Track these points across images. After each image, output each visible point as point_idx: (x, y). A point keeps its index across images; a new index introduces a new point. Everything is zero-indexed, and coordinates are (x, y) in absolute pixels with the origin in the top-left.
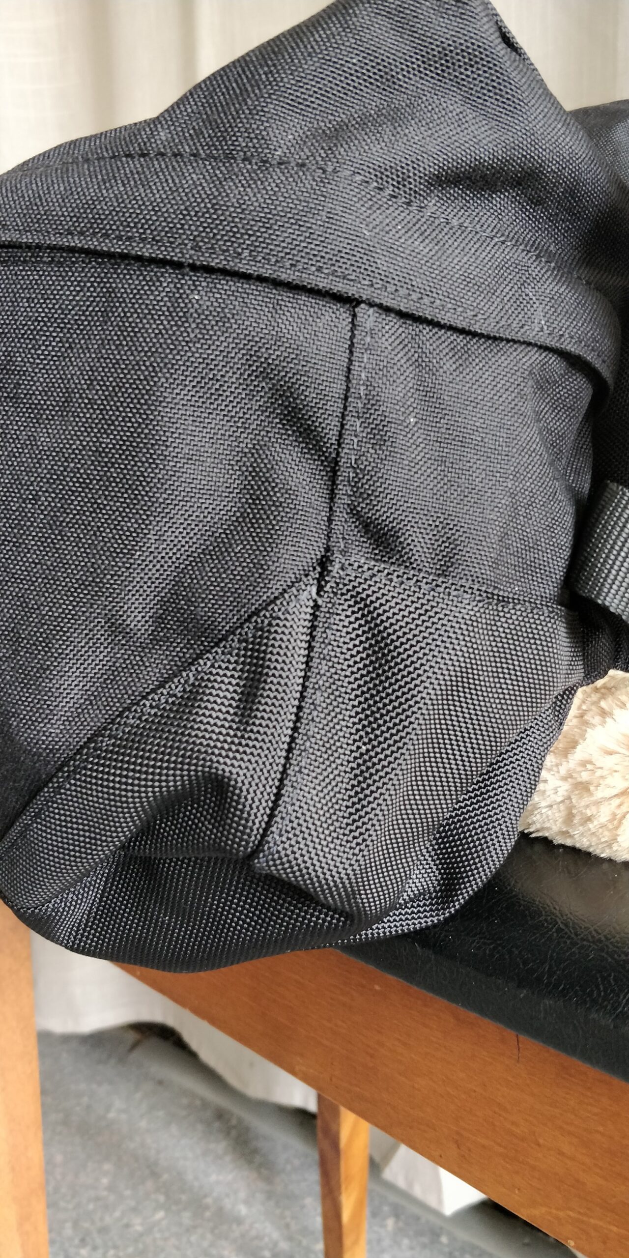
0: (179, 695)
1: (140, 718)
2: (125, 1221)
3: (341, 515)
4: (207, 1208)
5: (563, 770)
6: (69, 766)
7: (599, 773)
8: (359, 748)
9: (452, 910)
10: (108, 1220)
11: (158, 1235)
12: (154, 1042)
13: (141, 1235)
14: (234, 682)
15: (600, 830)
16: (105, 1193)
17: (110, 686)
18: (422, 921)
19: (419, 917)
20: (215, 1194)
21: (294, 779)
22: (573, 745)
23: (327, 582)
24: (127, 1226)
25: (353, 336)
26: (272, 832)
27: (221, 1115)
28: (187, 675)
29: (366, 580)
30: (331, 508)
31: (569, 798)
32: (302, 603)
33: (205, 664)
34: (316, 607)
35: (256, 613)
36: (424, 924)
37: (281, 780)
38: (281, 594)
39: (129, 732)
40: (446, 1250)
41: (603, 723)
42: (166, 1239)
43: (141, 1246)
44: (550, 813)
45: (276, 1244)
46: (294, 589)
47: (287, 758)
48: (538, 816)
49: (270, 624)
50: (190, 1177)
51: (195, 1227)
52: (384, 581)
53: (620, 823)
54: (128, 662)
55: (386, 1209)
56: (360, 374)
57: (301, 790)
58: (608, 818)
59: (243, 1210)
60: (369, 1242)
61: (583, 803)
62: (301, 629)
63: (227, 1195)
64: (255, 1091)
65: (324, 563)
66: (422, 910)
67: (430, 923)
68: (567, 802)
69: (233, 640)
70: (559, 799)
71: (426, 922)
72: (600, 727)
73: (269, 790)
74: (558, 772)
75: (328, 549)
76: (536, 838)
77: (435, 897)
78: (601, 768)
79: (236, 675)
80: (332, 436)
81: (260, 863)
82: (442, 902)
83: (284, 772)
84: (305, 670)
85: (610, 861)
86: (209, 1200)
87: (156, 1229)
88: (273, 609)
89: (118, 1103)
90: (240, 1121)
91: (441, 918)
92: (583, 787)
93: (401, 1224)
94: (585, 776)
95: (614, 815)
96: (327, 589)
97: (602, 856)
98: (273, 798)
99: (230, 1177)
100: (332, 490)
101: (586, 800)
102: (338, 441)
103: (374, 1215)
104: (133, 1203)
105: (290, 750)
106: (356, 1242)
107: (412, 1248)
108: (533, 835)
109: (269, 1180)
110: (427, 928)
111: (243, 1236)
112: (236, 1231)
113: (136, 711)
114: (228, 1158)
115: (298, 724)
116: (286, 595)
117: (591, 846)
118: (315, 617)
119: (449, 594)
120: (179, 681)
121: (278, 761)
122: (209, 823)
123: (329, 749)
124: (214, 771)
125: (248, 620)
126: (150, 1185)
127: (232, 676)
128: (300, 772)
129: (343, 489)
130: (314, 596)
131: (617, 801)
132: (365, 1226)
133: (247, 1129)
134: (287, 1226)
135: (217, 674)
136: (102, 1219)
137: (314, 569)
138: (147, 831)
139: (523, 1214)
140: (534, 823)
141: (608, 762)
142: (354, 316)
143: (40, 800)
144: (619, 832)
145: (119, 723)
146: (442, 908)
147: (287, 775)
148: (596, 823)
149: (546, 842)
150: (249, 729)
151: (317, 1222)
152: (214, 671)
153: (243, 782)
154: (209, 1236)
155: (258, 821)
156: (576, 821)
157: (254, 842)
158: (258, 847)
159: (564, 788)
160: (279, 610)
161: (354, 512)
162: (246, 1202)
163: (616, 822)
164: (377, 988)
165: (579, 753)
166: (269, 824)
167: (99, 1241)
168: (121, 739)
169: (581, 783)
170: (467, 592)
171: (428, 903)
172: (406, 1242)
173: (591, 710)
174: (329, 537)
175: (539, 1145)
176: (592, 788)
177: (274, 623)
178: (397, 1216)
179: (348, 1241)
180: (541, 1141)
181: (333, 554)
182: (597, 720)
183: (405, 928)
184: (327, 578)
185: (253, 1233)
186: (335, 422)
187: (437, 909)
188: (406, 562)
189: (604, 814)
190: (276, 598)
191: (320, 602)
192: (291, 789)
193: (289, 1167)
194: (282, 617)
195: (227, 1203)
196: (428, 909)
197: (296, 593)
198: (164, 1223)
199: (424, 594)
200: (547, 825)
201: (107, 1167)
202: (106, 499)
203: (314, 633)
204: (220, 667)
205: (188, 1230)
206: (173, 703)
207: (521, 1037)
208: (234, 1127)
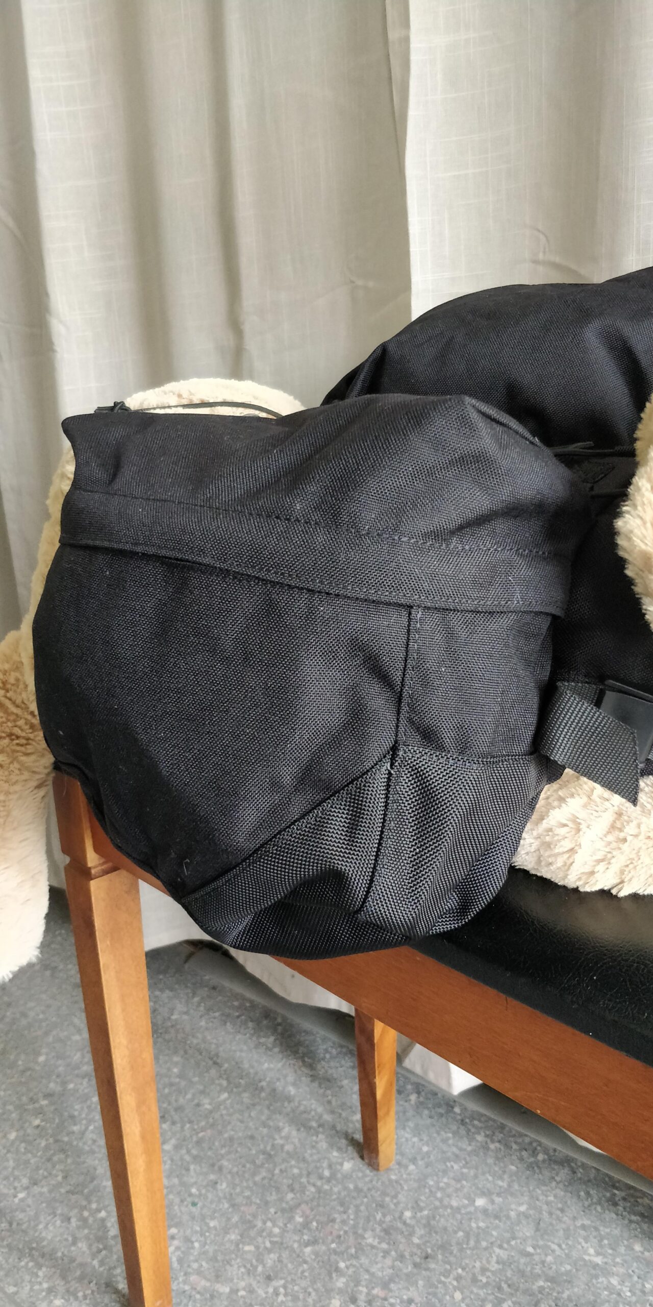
0: (313, 823)
1: (291, 836)
2: (196, 1101)
3: (403, 722)
4: (262, 1089)
5: (535, 833)
6: (250, 860)
7: (556, 838)
8: (415, 849)
9: (467, 920)
10: (181, 1101)
11: (224, 1112)
12: (206, 953)
13: (211, 1112)
14: (344, 816)
15: (558, 871)
16: (177, 1080)
17: (272, 815)
18: (448, 926)
19: (446, 924)
20: (268, 1079)
21: (380, 872)
22: (542, 819)
23: (396, 761)
24: (198, 1105)
25: (409, 625)
26: (369, 901)
27: (267, 1014)
28: (318, 812)
29: (418, 758)
30: (398, 719)
31: (539, 850)
32: (382, 773)
33: (327, 806)
34: (390, 774)
35: (357, 779)
36: (449, 929)
37: (373, 873)
38: (371, 769)
39: (285, 843)
40: (459, 1117)
41: (560, 807)
42: (231, 1115)
43: (211, 1120)
44: (527, 857)
45: (321, 1116)
46: (378, 766)
47: (376, 860)
48: (520, 858)
49: (365, 786)
50: (246, 1065)
51: (254, 1105)
52: (428, 759)
53: (569, 869)
54: (282, 801)
55: (409, 1087)
56: (413, 646)
57: (384, 877)
58: (562, 864)
59: (292, 1090)
60: (397, 1113)
61: (546, 855)
62: (382, 788)
63: (278, 1080)
64: (295, 996)
65: (394, 749)
66: (448, 920)
67: (453, 928)
68: (537, 852)
69: (343, 793)
70: (533, 850)
71: (450, 927)
72: (558, 809)
73: (366, 878)
74: (532, 834)
75: (396, 742)
76: (520, 869)
77: (456, 912)
78: (558, 835)
79: (345, 812)
80: (398, 680)
81: (362, 916)
82: (460, 915)
83: (374, 868)
84: (384, 810)
85: (564, 887)
86: (264, 1084)
87: (222, 1107)
88: (366, 777)
89: (180, 1007)
90: (285, 1019)
91: (460, 924)
92: (548, 845)
93: (421, 1099)
94: (548, 839)
95: (565, 863)
96: (397, 764)
97: (559, 884)
98: (368, 882)
99: (280, 1065)
100: (399, 709)
101: (547, 854)
102: (401, 683)
103: (399, 1092)
104: (201, 1087)
105: (377, 856)
106: (388, 1113)
107: (431, 1117)
108: (517, 867)
109: (311, 1067)
110: (451, 930)
111: (293, 1111)
112: (288, 1107)
113: (289, 832)
114: (276, 1050)
115: (382, 842)
116: (374, 770)
117: (552, 878)
118: (389, 779)
119: (465, 765)
120: (313, 815)
121: (371, 862)
122: (331, 893)
123: (398, 852)
124: (335, 868)
125: (352, 782)
126: (213, 1072)
127: (343, 813)
128: (383, 867)
129: (405, 708)
130: (389, 768)
131: (566, 856)
132: (394, 1102)
133: (291, 1026)
134: (329, 1102)
135: (335, 811)
136: (176, 1101)
137: (389, 753)
138: (294, 893)
139: (510, 1095)
140: (517, 861)
141: (563, 831)
142: (410, 614)
143: (230, 875)
144: (569, 872)
145: (279, 838)
146: (461, 919)
147: (376, 870)
148: (554, 866)
149: (525, 872)
150: (354, 845)
151: (355, 1099)
152: (333, 810)
153: (349, 870)
154: (266, 1111)
155: (361, 894)
156: (543, 864)
157: (358, 906)
158: (360, 908)
159: (536, 844)
160: (370, 778)
161: (411, 721)
162: (294, 1084)
163: (566, 867)
164: (418, 959)
165: (545, 824)
166: (366, 897)
167: (176, 1118)
168: (281, 847)
169: (546, 842)
170: (475, 763)
171: (451, 916)
172: (426, 1112)
173: (552, 795)
174: (397, 736)
175: (519, 1055)
176: (552, 846)
177: (367, 785)
178: (419, 1093)
179: (380, 1113)
180: (521, 1054)
181: (399, 745)
182: (556, 803)
183: (438, 931)
184: (396, 759)
185: (302, 1108)
186: (400, 673)
187: (457, 919)
188: (440, 747)
189: (559, 862)
190: (368, 771)
191: (392, 772)
192: (378, 878)
193: (328, 1056)
194: (372, 782)
195: (279, 1085)
196: (452, 919)
197: (379, 768)
198: (229, 1102)
199: (451, 765)
200: (525, 864)
201: (176, 1059)
202: (270, 714)
203: (390, 789)
204: (336, 807)
205: (248, 1108)
206: (310, 827)
207: (509, 999)
208: (279, 1024)
